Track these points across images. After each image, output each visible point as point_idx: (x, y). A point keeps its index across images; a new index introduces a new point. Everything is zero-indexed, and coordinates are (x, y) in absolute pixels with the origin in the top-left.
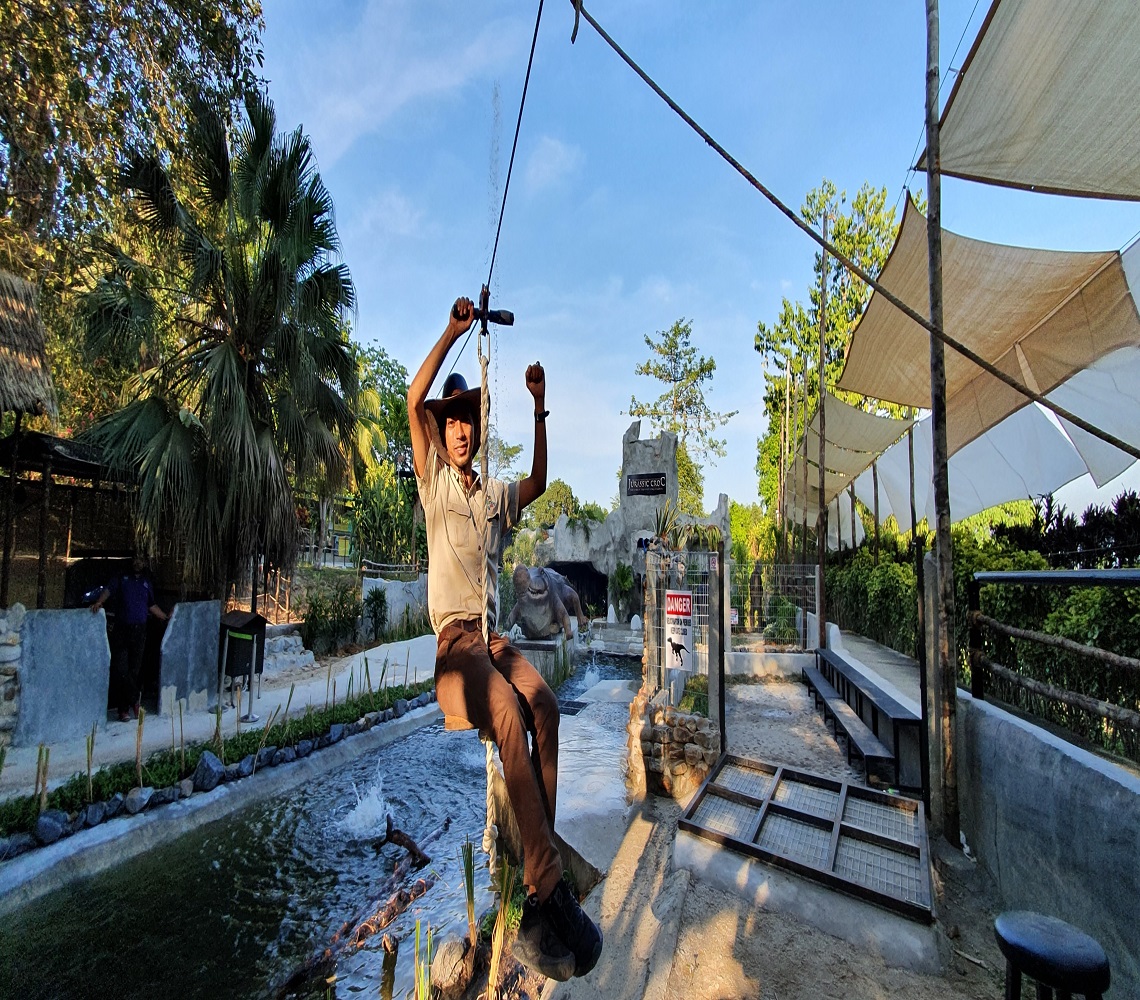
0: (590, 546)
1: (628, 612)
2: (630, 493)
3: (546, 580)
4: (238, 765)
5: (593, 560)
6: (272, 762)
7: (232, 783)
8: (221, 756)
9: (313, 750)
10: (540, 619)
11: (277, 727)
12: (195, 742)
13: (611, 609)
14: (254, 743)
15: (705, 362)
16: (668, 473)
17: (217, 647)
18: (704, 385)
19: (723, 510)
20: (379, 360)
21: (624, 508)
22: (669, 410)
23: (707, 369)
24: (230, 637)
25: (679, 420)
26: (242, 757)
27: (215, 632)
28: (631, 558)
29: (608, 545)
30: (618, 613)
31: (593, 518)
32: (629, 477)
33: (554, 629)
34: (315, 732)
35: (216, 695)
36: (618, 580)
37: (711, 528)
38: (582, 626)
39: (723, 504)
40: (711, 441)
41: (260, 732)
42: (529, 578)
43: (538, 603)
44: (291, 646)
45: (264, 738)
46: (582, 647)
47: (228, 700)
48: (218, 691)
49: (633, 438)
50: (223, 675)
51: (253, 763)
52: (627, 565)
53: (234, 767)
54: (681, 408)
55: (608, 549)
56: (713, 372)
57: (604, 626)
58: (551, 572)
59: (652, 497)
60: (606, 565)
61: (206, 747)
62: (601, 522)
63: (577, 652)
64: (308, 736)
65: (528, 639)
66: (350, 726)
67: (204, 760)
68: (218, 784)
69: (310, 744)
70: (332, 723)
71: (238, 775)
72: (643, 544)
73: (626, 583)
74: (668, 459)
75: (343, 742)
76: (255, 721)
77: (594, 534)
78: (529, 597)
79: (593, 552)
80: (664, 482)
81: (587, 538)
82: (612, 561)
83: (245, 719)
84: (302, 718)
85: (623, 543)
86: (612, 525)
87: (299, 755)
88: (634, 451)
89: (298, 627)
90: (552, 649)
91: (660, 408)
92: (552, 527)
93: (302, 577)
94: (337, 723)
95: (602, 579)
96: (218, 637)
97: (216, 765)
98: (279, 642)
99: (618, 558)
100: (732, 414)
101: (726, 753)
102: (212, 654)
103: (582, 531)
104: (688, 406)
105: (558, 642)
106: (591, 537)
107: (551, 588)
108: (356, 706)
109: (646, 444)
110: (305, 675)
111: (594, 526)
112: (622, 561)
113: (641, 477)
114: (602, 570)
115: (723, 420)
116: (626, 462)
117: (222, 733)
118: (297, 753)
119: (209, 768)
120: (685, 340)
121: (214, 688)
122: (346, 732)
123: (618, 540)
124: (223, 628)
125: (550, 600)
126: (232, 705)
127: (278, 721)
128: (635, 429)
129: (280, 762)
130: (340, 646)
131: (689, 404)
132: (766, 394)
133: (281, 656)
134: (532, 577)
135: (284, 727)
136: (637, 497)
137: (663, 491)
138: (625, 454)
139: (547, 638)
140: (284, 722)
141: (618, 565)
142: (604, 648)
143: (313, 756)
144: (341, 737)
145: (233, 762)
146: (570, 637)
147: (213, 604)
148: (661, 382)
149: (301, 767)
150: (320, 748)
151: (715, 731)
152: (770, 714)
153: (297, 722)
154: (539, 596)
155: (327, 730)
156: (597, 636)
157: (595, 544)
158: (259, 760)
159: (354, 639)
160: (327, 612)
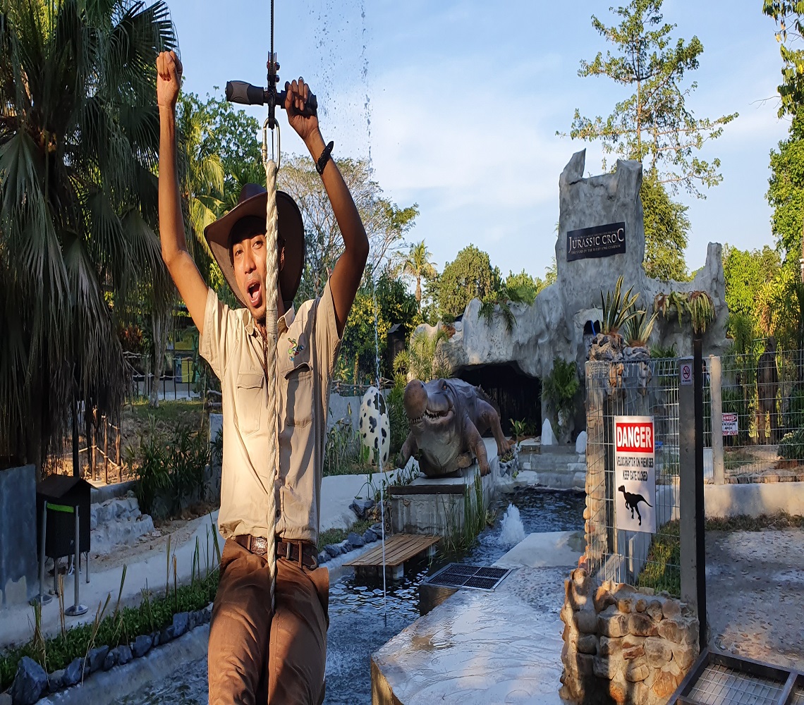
0: (514, 340)
1: (572, 428)
2: (572, 258)
3: (450, 397)
4: (64, 671)
5: (520, 358)
6: (104, 665)
7: (58, 695)
8: (42, 662)
9: (153, 646)
10: (445, 450)
11: (109, 619)
12: (12, 645)
13: (547, 425)
14: (81, 643)
15: (685, 45)
16: (628, 220)
17: (34, 525)
18: (684, 82)
19: (715, 266)
20: (222, 114)
21: (564, 281)
22: (632, 124)
23: (688, 55)
24: (48, 509)
25: (646, 137)
26: (68, 662)
27: (31, 504)
28: (575, 350)
29: (540, 335)
30: (557, 431)
31: (518, 299)
32: (569, 234)
33: (464, 461)
34: (155, 625)
35: (37, 583)
36: (556, 383)
37: (694, 295)
38: (504, 454)
39: (714, 259)
40: (695, 162)
41: (88, 628)
42: (425, 396)
43: (440, 429)
44: (125, 510)
45: (94, 636)
46: (505, 482)
47: (52, 588)
48: (39, 577)
49: (575, 176)
50: (44, 557)
51: (81, 668)
52: (568, 362)
53: (59, 674)
54: (650, 119)
55: (540, 341)
56: (698, 58)
57: (537, 450)
58: (459, 383)
59: (605, 261)
60: (538, 364)
61: (25, 651)
62: (529, 303)
63: (497, 489)
64: (146, 630)
65: (429, 477)
66: (197, 613)
67: (23, 669)
68: (41, 696)
69: (149, 640)
70: (175, 611)
71: (65, 684)
72: (591, 328)
73: (568, 388)
74: (628, 200)
75: (189, 635)
76: (83, 613)
77: (520, 322)
78: (426, 422)
79: (519, 347)
80: (622, 235)
81: (510, 328)
82: (547, 357)
83: (72, 611)
84: (138, 606)
85: (563, 329)
86: (545, 308)
87: (136, 655)
88: (575, 196)
89: (132, 486)
90: (460, 490)
91: (617, 123)
92: (459, 319)
93: (136, 420)
94: (181, 611)
95: (533, 384)
96: (35, 511)
97: (37, 674)
98: (110, 507)
99: (555, 353)
100: (730, 118)
101: (708, 650)
102: (29, 532)
103: (501, 319)
104: (660, 115)
105: (469, 481)
106: (515, 326)
107: (458, 407)
108: (204, 587)
109: (595, 183)
110: (142, 547)
111: (519, 311)
112: (561, 356)
113: (588, 232)
114: (533, 371)
115: (716, 128)
116: (565, 213)
117: (43, 631)
118: (134, 651)
119: (29, 679)
120: (653, 15)
121: (33, 575)
122: (193, 622)
123: (554, 326)
124: (40, 498)
125: (457, 423)
126: (57, 593)
127: (110, 613)
128: (578, 161)
129: (114, 665)
130: (184, 505)
131: (660, 113)
132: (782, 81)
133: (113, 525)
134: (429, 394)
135: (117, 619)
136: (582, 263)
137: (622, 249)
138: (563, 201)
139: (455, 475)
140: (117, 613)
141: (555, 362)
142: (537, 481)
143: (154, 654)
144: (187, 629)
145: (58, 668)
146: (486, 472)
147: (27, 470)
148: (618, 84)
149: (140, 669)
150: (161, 644)
151: (690, 620)
152: (784, 578)
153: (133, 612)
154: (441, 419)
155: (169, 622)
156: (527, 465)
157: (521, 335)
158: (89, 663)
159: (202, 496)
160: (166, 464)
